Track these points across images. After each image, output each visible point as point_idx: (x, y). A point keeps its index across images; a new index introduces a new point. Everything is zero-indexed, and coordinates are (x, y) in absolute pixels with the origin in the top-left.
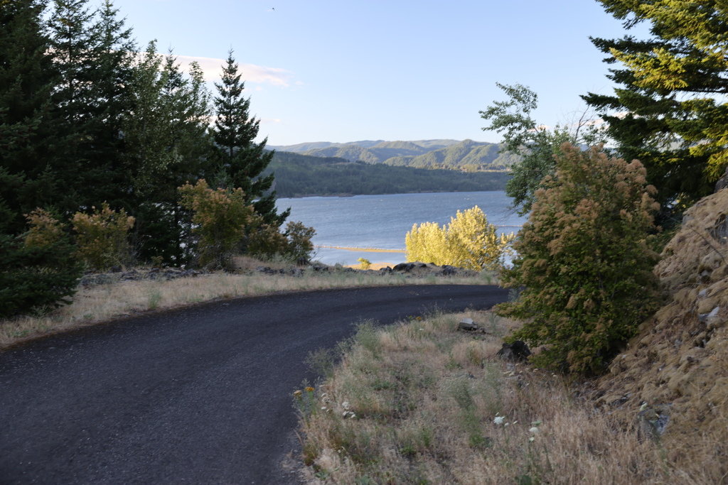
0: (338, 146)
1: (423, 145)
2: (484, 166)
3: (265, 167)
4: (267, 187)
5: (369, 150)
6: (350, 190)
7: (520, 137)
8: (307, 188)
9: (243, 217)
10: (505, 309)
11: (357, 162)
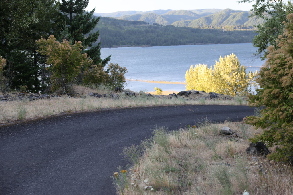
0: (141, 14)
1: (198, 13)
2: (239, 27)
3: (93, 27)
4: (95, 40)
5: (162, 16)
6: (149, 43)
7: (264, 6)
8: (121, 41)
9: (79, 61)
10: (252, 120)
11: (154, 24)
